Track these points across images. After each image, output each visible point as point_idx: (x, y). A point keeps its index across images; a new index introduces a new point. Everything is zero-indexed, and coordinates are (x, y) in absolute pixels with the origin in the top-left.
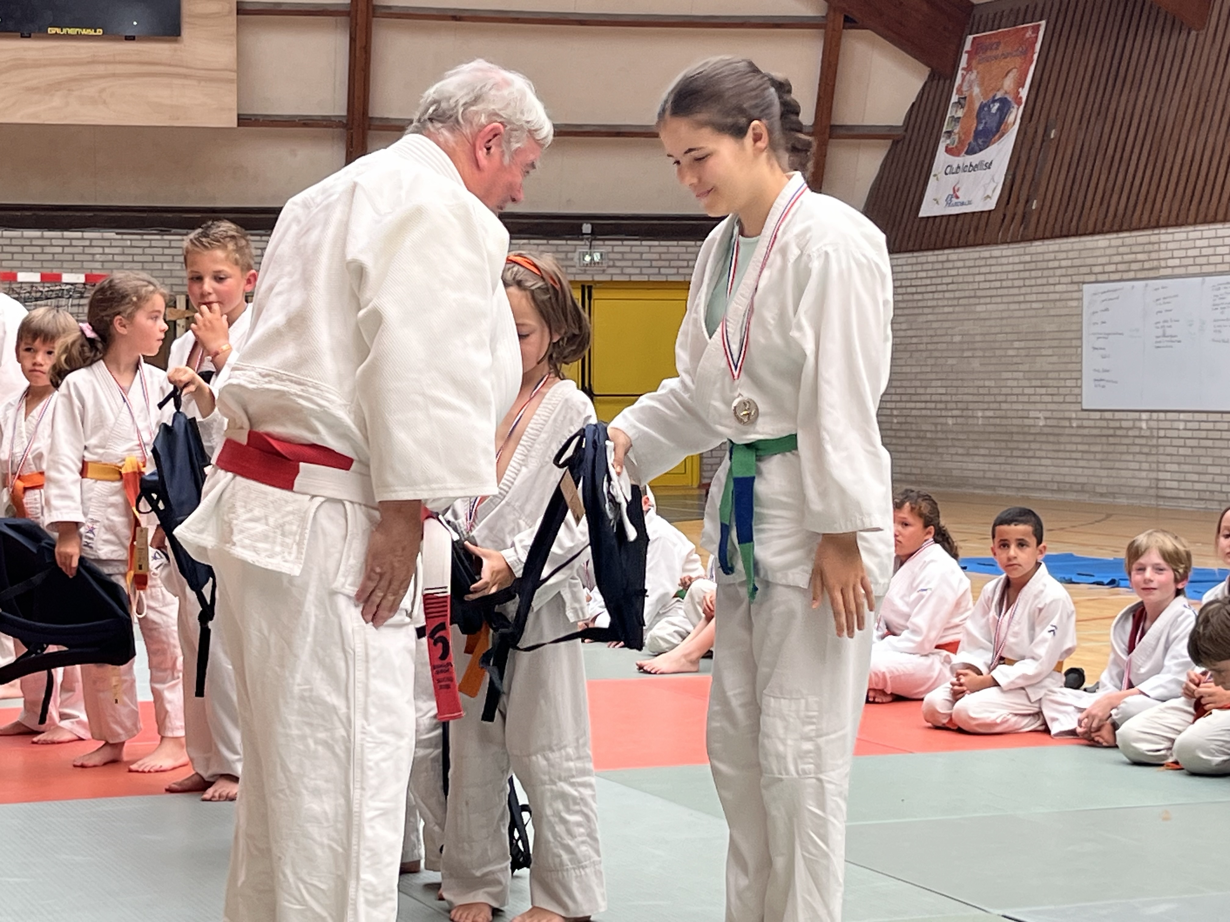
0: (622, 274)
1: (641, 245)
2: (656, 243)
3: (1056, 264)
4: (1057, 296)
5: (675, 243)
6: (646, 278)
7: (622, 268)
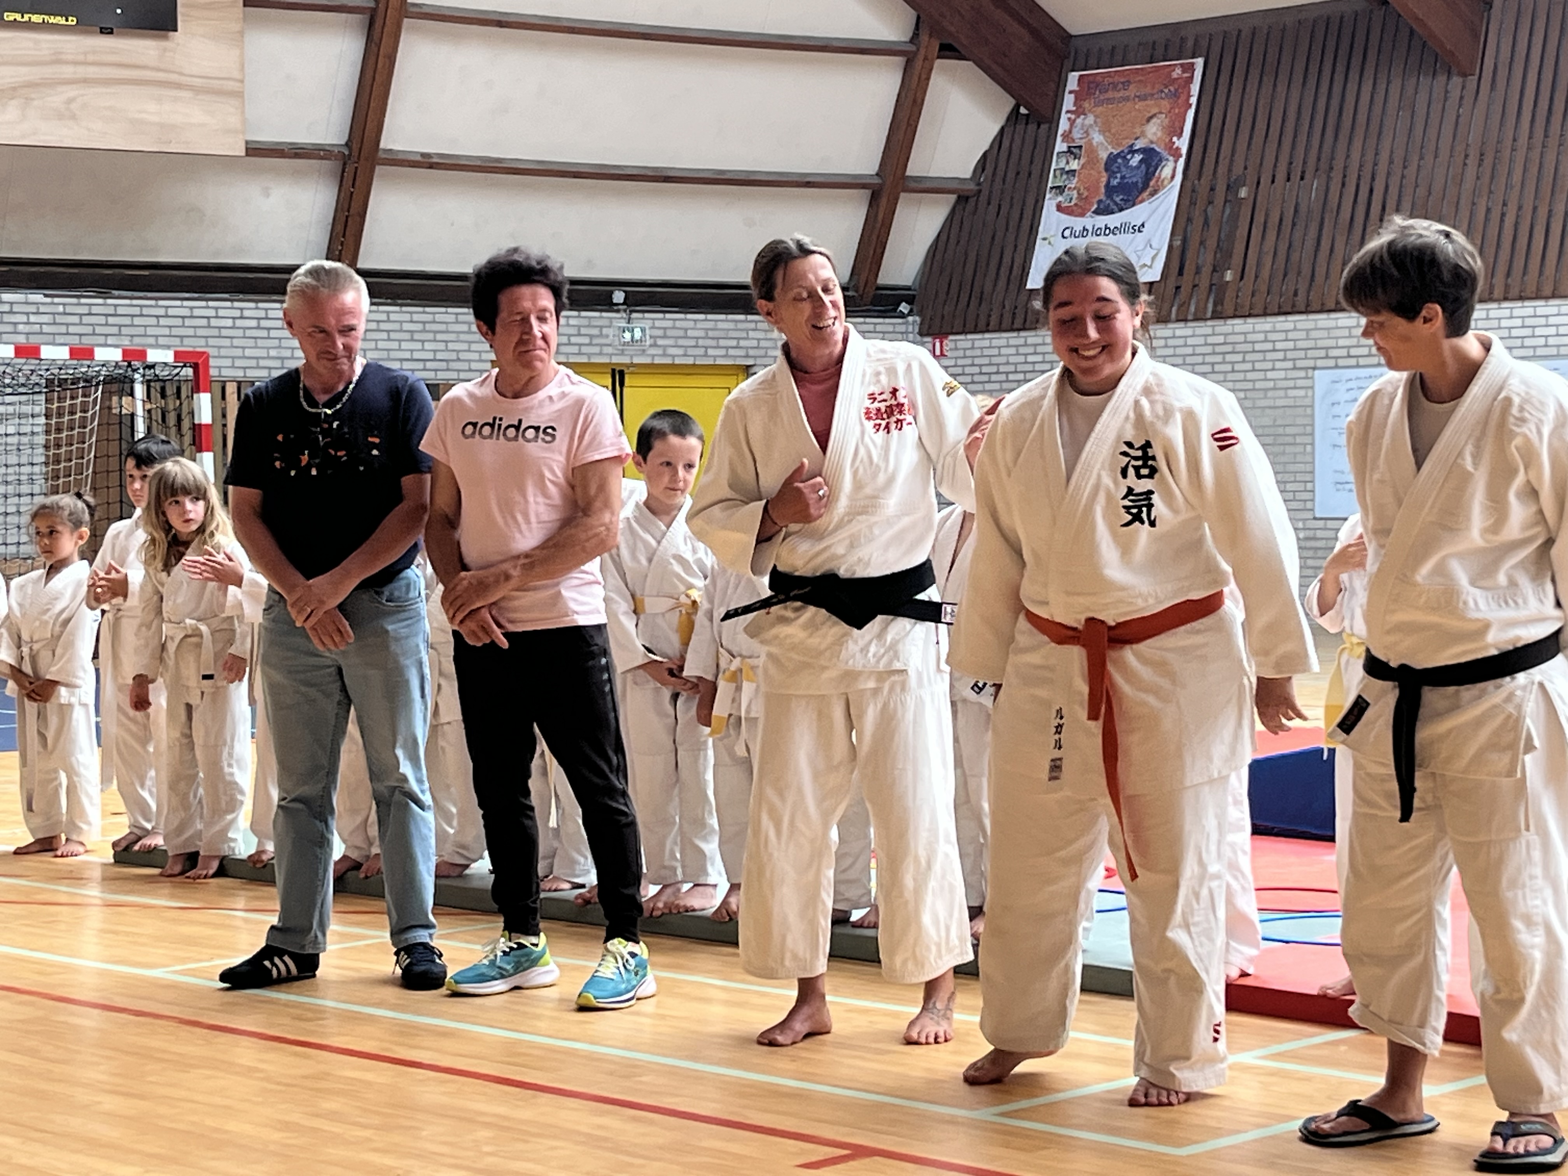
0: (665, 355)
1: (686, 319)
2: (702, 316)
3: (1269, 346)
4: (1271, 384)
5: (723, 317)
6: (690, 361)
7: (665, 347)
